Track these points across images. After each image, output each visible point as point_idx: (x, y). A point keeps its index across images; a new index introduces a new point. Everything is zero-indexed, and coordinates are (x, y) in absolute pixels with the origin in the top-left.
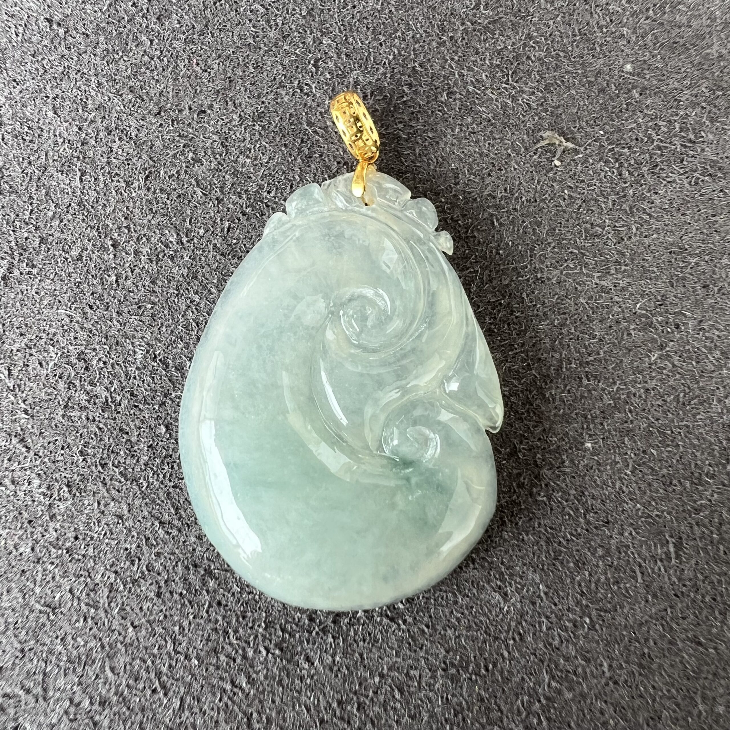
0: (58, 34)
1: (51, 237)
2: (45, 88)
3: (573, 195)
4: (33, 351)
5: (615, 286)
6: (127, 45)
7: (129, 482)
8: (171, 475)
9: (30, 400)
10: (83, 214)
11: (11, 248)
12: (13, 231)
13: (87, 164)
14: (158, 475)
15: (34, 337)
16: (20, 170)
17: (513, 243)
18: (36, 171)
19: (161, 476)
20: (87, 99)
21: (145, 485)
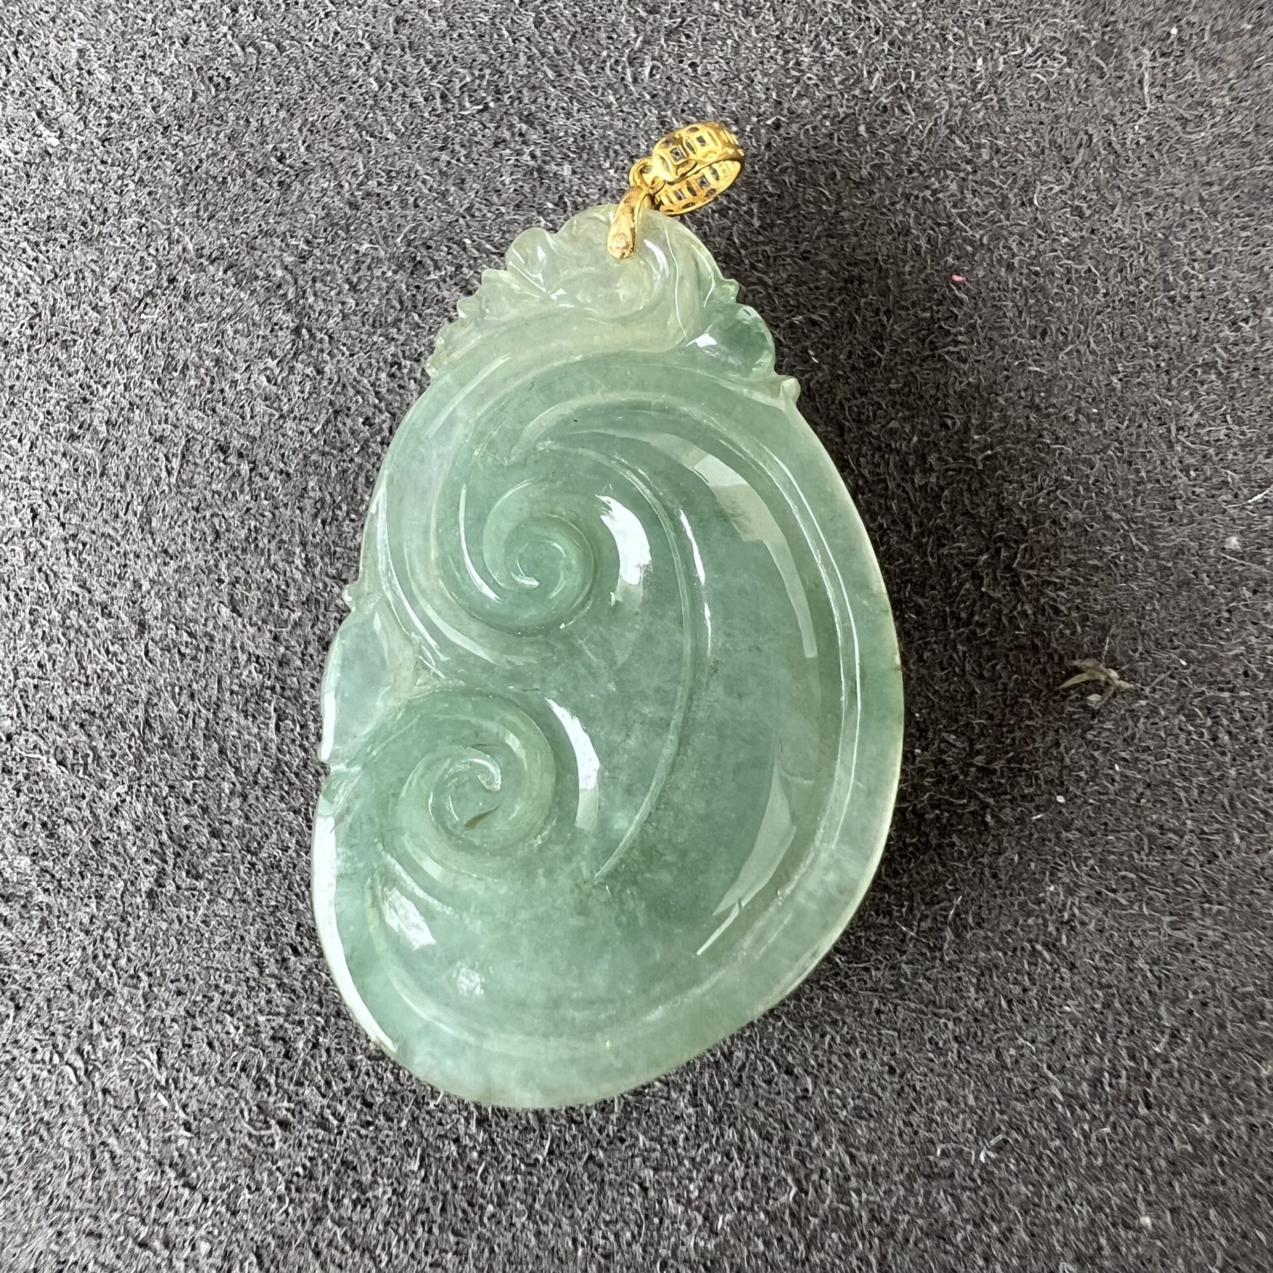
0: (238, 472)
1: (227, 826)
2: (216, 566)
3: (1129, 773)
4: (199, 1022)
5: (1200, 940)
6: (355, 491)
7: (357, 1253)
8: (428, 1243)
9: (194, 1106)
10: (281, 788)
11: (161, 844)
12: (165, 814)
13: (289, 699)
14: (406, 1243)
15: (199, 998)
16: (176, 709)
17: (1021, 858)
18: (203, 711)
19: (412, 1246)
20: (288, 586)
21: (385, 1258)
